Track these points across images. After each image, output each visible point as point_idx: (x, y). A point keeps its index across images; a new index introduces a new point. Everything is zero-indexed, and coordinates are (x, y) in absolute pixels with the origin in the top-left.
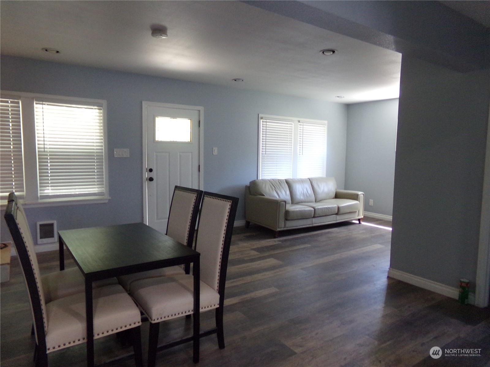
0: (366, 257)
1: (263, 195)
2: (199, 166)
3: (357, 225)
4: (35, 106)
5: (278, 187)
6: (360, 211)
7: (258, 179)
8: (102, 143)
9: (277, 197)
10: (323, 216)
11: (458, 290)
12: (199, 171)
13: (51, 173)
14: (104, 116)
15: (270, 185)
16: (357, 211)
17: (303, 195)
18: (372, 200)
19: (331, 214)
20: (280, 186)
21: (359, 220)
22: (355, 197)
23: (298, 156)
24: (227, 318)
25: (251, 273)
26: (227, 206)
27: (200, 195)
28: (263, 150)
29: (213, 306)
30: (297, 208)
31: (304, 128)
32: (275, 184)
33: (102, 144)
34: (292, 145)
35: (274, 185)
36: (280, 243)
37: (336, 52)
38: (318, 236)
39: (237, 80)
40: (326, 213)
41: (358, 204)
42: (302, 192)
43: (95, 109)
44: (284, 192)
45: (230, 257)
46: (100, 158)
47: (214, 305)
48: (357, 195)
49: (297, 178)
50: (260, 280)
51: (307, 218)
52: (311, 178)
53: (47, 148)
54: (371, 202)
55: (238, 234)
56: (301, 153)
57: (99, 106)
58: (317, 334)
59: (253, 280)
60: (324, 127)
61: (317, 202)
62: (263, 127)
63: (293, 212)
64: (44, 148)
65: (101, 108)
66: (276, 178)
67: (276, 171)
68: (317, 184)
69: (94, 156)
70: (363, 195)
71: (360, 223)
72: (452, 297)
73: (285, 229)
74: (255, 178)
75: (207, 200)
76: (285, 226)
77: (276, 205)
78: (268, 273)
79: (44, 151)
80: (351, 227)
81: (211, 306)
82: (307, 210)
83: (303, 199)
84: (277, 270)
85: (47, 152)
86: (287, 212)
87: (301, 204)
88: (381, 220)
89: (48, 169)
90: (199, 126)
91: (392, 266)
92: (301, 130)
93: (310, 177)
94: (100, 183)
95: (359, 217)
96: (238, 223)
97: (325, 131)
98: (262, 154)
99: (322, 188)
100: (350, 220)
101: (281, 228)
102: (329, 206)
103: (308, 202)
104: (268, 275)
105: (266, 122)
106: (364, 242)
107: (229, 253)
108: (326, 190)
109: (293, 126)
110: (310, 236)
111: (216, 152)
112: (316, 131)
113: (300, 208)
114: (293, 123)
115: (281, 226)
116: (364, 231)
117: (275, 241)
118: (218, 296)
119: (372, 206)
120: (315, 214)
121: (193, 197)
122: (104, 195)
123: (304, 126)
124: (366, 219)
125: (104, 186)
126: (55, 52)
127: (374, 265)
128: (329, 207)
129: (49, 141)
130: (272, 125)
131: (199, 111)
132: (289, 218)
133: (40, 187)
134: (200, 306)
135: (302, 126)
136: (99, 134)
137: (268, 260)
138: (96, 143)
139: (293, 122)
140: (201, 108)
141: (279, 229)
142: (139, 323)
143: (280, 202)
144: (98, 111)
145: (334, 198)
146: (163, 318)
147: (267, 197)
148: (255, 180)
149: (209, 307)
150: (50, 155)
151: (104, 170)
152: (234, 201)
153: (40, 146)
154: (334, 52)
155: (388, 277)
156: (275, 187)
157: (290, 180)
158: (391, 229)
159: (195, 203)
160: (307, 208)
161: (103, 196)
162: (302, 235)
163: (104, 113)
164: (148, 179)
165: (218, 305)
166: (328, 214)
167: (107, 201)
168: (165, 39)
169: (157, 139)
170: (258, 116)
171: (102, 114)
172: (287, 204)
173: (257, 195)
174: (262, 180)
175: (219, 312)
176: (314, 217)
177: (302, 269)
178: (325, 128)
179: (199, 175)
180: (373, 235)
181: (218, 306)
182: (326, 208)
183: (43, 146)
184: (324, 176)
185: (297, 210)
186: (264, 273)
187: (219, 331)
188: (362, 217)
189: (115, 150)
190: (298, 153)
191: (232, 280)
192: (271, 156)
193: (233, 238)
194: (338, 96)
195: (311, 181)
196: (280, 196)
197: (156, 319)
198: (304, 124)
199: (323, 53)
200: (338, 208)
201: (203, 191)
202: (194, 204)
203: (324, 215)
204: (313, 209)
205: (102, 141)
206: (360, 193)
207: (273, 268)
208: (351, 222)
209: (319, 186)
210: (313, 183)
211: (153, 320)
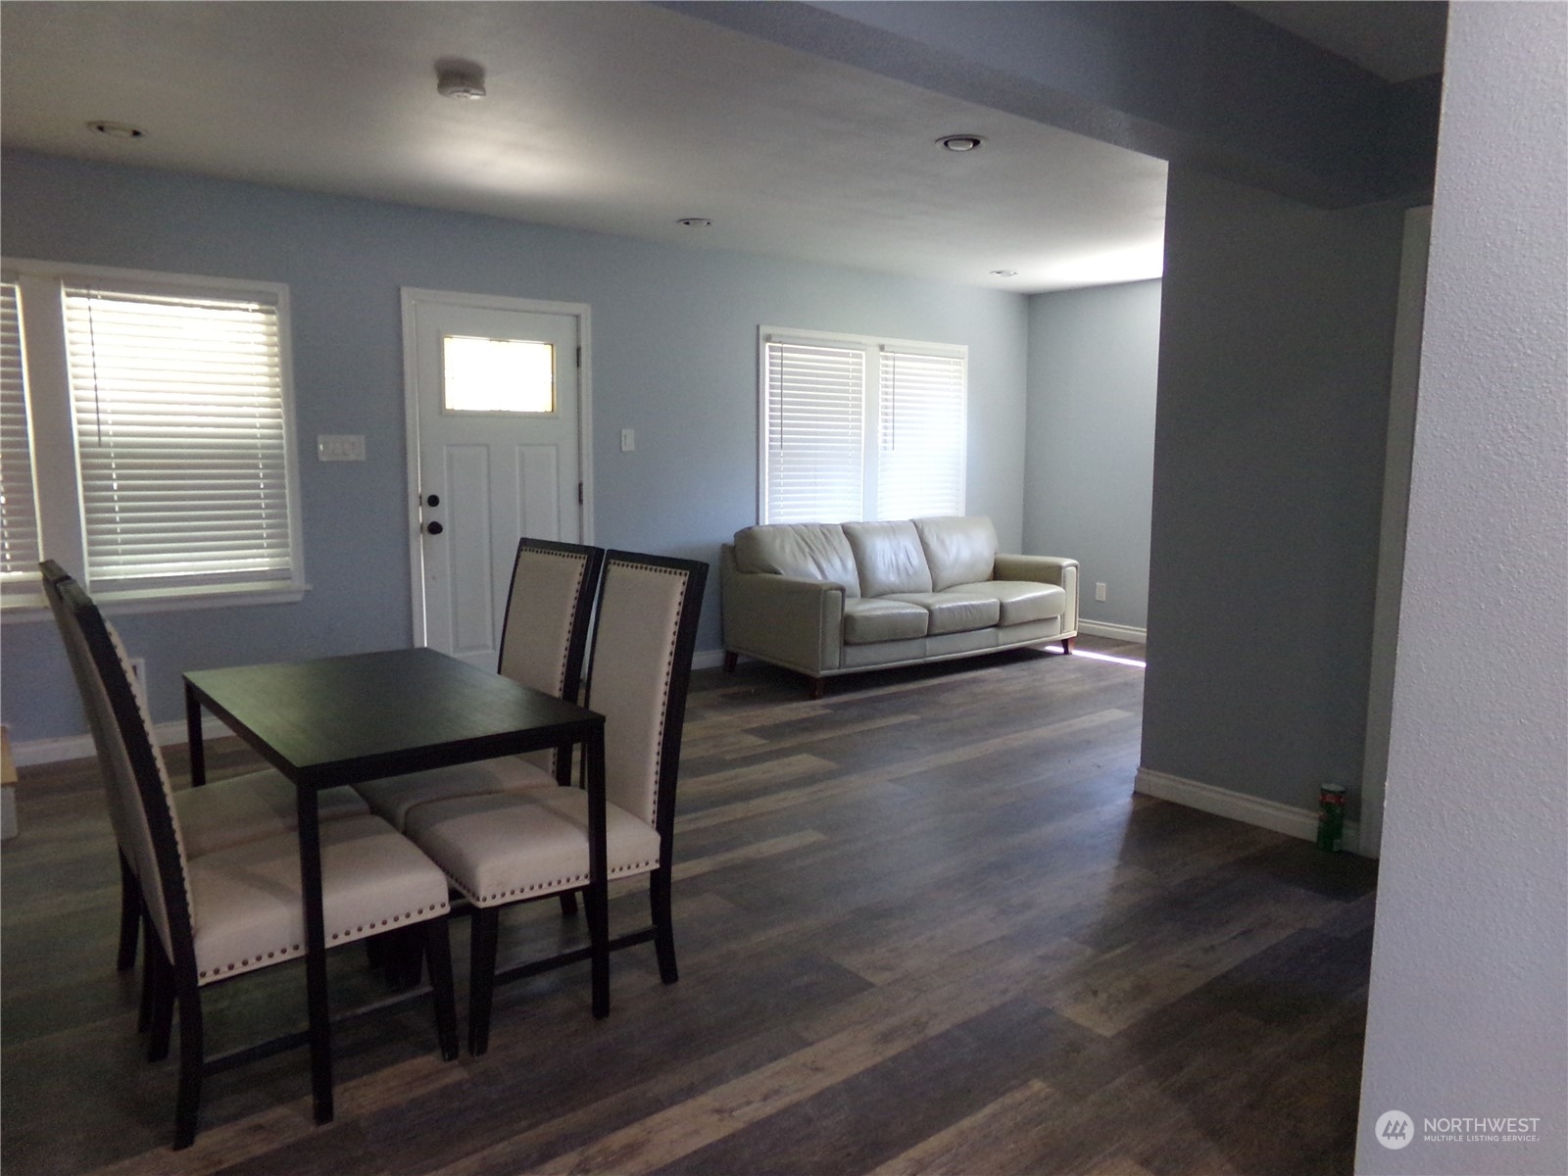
0: (1082, 744)
1: (777, 573)
2: (580, 486)
3: (1057, 659)
4: (65, 301)
5: (820, 547)
6: (1067, 617)
7: (761, 523)
8: (278, 416)
9: (816, 578)
10: (958, 632)
11: (1316, 815)
12: (581, 501)
13: (122, 510)
14: (282, 333)
15: (797, 542)
16: (1056, 618)
17: (895, 570)
18: (1104, 584)
19: (981, 625)
20: (826, 545)
21: (1065, 643)
22: (1052, 576)
23: (881, 452)
24: (682, 911)
25: (745, 795)
26: (676, 585)
27: (596, 561)
28: (773, 436)
29: (642, 864)
30: (875, 609)
31: (899, 367)
32: (813, 538)
33: (279, 420)
34: (860, 421)
35: (808, 540)
36: (828, 711)
37: (982, 142)
38: (943, 691)
39: (690, 222)
40: (966, 623)
41: (1062, 596)
42: (894, 561)
43: (254, 311)
44: (837, 563)
45: (685, 754)
46: (273, 463)
47: (647, 864)
48: (1060, 568)
49: (879, 521)
50: (771, 812)
51: (910, 639)
52: (921, 521)
53: (107, 435)
54: (1101, 590)
55: (704, 689)
56: (890, 445)
57: (267, 301)
58: (930, 940)
59: (750, 814)
60: (959, 364)
61: (940, 591)
62: (771, 364)
63: (868, 619)
64: (99, 434)
65: (274, 308)
66: (812, 521)
67: (815, 499)
68: (937, 537)
69: (255, 457)
70: (1076, 567)
71: (1066, 652)
72: (1301, 835)
73: (843, 671)
74: (751, 523)
75: (617, 572)
76: (842, 663)
77: (814, 599)
79: (100, 444)
80: (1042, 664)
81: (637, 866)
82: (907, 614)
83: (897, 582)
84: (821, 786)
85: (107, 445)
86: (848, 621)
87: (895, 596)
88: (1129, 643)
89: (112, 499)
90: (578, 364)
91: (1146, 762)
92: (887, 373)
93: (916, 515)
94: (278, 541)
95: (1065, 636)
96: (704, 659)
97: (960, 378)
98: (771, 447)
99: (953, 551)
100: (1036, 644)
101: (831, 668)
102: (973, 603)
103: (910, 591)
104: (795, 798)
105: (782, 350)
106: (1078, 702)
107: (680, 741)
108: (966, 554)
109: (864, 361)
110: (919, 691)
111: (629, 443)
112: (933, 376)
113: (887, 608)
114: (863, 353)
115: (833, 662)
116: (1078, 675)
117: (814, 708)
118: (655, 839)
119: (1102, 601)
120: (933, 627)
121: (576, 567)
122: (290, 578)
123: (897, 363)
124: (1085, 640)
125: (289, 550)
126: (127, 135)
127: (1101, 764)
128: (972, 606)
129: (114, 413)
130: (796, 360)
131: (577, 317)
132: (852, 639)
133: (91, 554)
134: (608, 866)
135: (891, 363)
136: (267, 390)
137: (794, 759)
138: (261, 416)
139: (862, 350)
140: (583, 309)
141: (824, 673)
142: (443, 905)
143: (825, 591)
144: (262, 317)
145: (988, 580)
146: (507, 894)
147: (787, 575)
148: (750, 528)
149: (633, 866)
150: (118, 456)
151: (288, 500)
152: (695, 571)
153: (86, 427)
154: (976, 143)
155: (1136, 794)
156: (811, 549)
157: (856, 526)
158: (1143, 665)
159: (583, 584)
160: (908, 608)
161: (289, 582)
162: (895, 687)
163: (281, 323)
164: (425, 527)
165: (657, 861)
166: (970, 626)
167: (298, 598)
168: (478, 101)
169: (449, 406)
170: (758, 332)
171: (275, 329)
172: (849, 597)
173: (756, 573)
174: (772, 526)
175: (660, 880)
176: (929, 635)
177: (894, 781)
178: (963, 369)
179: (580, 515)
180: (1103, 684)
181: (657, 866)
182: (966, 607)
183: (94, 428)
184: (961, 512)
185: (879, 613)
186: (782, 795)
187: (661, 933)
188: (1074, 634)
189: (320, 438)
190: (881, 444)
191: (693, 815)
192: (796, 455)
193: (691, 701)
194: (999, 270)
195: (918, 527)
196: (827, 574)
197: (489, 898)
198: (897, 355)
199: (946, 143)
200: (1002, 607)
201: (603, 550)
202: (579, 587)
203: (960, 628)
204: (926, 611)
205: (279, 410)
206: (1066, 562)
207: (810, 779)
208: (1041, 649)
209: (942, 543)
210: (926, 533)
211: (481, 899)
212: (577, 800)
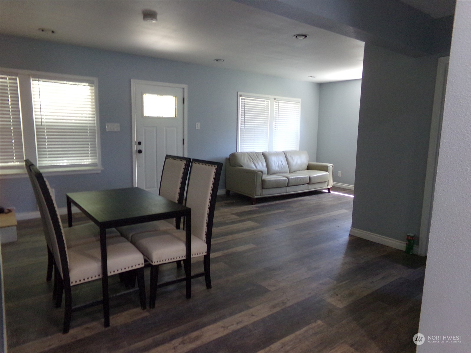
0: (334, 220)
1: (242, 166)
2: (184, 140)
3: (326, 194)
4: (32, 82)
5: (255, 159)
6: (329, 181)
7: (238, 152)
8: (94, 117)
9: (254, 168)
11: (405, 243)
12: (184, 144)
13: (48, 145)
14: (95, 93)
15: (249, 157)
16: (326, 181)
17: (278, 166)
19: (304, 183)
20: (257, 158)
21: (329, 189)
22: (325, 169)
23: (274, 131)
24: (213, 267)
25: (232, 233)
26: (213, 170)
27: (189, 162)
28: (241, 125)
29: (201, 253)
30: (272, 178)
32: (253, 156)
34: (268, 121)
36: (257, 208)
37: (307, 36)
38: (292, 203)
39: (218, 60)
40: (299, 183)
41: (328, 175)
42: (278, 164)
43: (87, 86)
44: (260, 164)
45: (215, 220)
46: (92, 131)
47: (203, 253)
48: (327, 167)
49: (273, 151)
51: (282, 187)
52: (286, 151)
53: (44, 122)
54: (340, 173)
55: (220, 201)
56: (277, 129)
57: (91, 83)
58: (287, 277)
59: (233, 239)
60: (298, 104)
61: (291, 173)
62: (242, 104)
63: (269, 181)
64: (41, 122)
65: (93, 85)
66: (253, 151)
67: (254, 144)
68: (291, 157)
69: (87, 129)
70: (333, 166)
71: (329, 192)
72: (401, 249)
73: (262, 196)
74: (234, 151)
75: (195, 166)
76: (262, 194)
77: (254, 174)
78: (247, 233)
79: (42, 125)
80: (322, 195)
81: (200, 254)
82: (282, 180)
83: (278, 170)
84: (255, 231)
85: (44, 125)
86: (263, 182)
87: (278, 174)
89: (45, 141)
90: (184, 103)
92: (276, 107)
93: (284, 150)
94: (94, 154)
95: (329, 187)
96: (221, 192)
97: (298, 108)
98: (241, 129)
99: (295, 161)
100: (319, 190)
101: (259, 195)
103: (282, 173)
104: (246, 234)
105: (245, 99)
106: (333, 207)
108: (299, 162)
109: (269, 103)
110: (284, 203)
111: (198, 126)
112: (289, 108)
113: (275, 178)
115: (259, 193)
116: (333, 199)
117: (253, 207)
118: (205, 246)
119: (340, 177)
120: (289, 184)
121: (183, 164)
123: (280, 104)
124: (335, 188)
125: (97, 157)
126: (50, 32)
127: (339, 226)
128: (301, 177)
129: (46, 115)
130: (249, 102)
131: (183, 89)
132: (264, 187)
133: (39, 158)
135: (278, 104)
136: (91, 109)
137: (246, 223)
138: (89, 117)
139: (268, 100)
140: (185, 86)
141: (256, 197)
142: (142, 264)
143: (257, 172)
144: (89, 88)
145: (306, 170)
146: (161, 261)
147: (245, 167)
148: (234, 153)
149: (199, 254)
150: (47, 129)
151: (97, 143)
152: (219, 165)
153: (37, 120)
154: (306, 36)
155: (350, 235)
156: (253, 160)
157: (266, 153)
158: (353, 196)
159: (185, 169)
160: (281, 178)
161: (96, 167)
162: (277, 202)
163: (95, 90)
164: (137, 151)
165: (206, 252)
166: (300, 184)
167: (100, 172)
168: (155, 23)
169: (144, 115)
170: (238, 94)
171: (93, 91)
172: (264, 174)
173: (236, 166)
174: (241, 152)
175: (207, 258)
176: (288, 186)
177: (277, 230)
178: (299, 106)
179: (184, 148)
180: (340, 202)
181: (206, 254)
182: (299, 178)
183: (40, 120)
184: (298, 149)
185: (273, 179)
187: (207, 274)
188: (332, 186)
189: (107, 124)
190: (274, 128)
191: (217, 239)
192: (249, 131)
193: (217, 204)
194: (311, 76)
195: (285, 154)
196: (257, 167)
197: (156, 262)
198: (279, 101)
199: (296, 37)
200: (310, 178)
201: (191, 159)
202: (183, 170)
203: (297, 184)
204: (287, 179)
205: (94, 115)
206: (329, 165)
207: (252, 228)
208: (322, 191)
210: (287, 155)
211: (154, 262)
212: (182, 234)
